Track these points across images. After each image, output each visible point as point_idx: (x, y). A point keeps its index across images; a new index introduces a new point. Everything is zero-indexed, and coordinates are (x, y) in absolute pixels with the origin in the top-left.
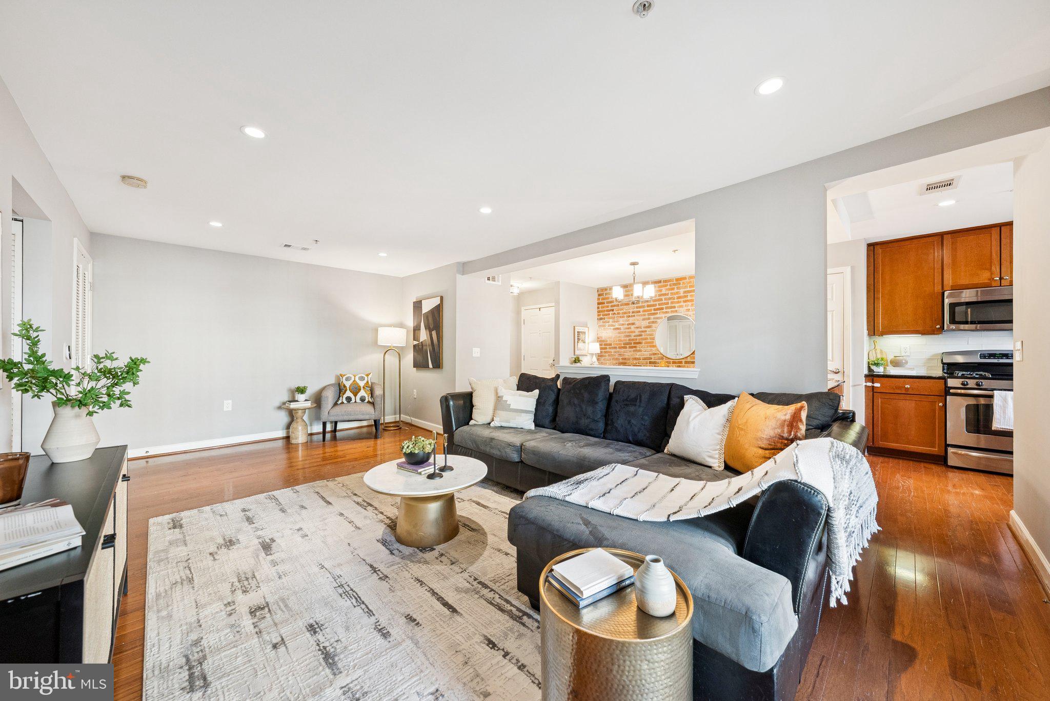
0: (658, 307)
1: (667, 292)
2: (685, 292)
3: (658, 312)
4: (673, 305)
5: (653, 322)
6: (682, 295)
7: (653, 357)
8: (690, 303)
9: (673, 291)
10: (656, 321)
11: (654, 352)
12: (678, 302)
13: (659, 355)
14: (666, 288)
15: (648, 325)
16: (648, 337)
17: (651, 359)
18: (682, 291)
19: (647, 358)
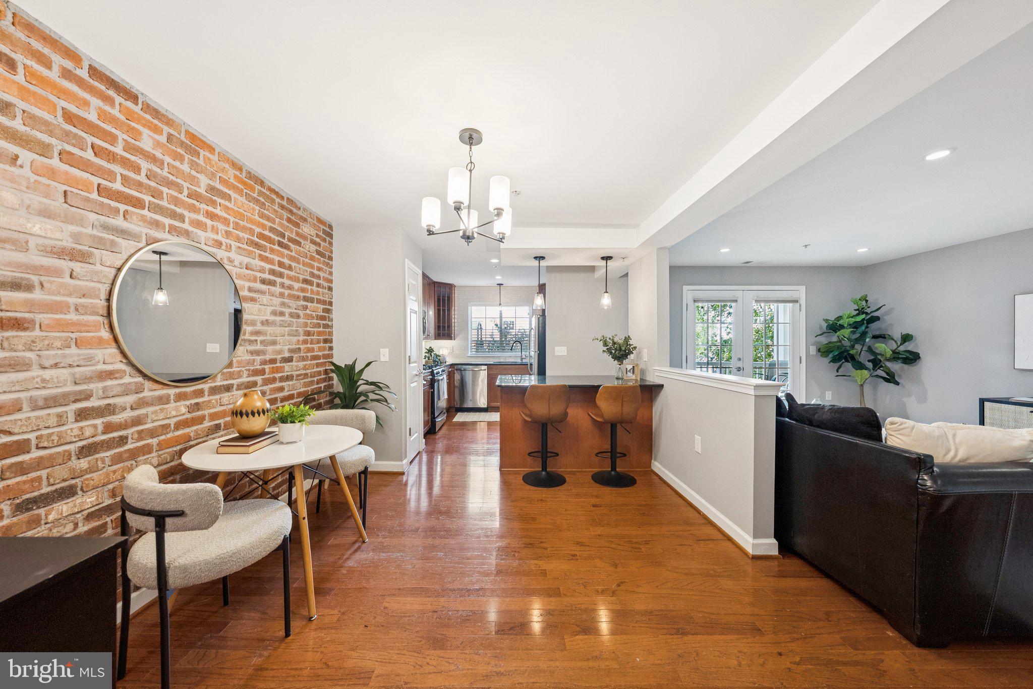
0: (117, 186)
1: (158, 154)
2: (211, 189)
3: (122, 207)
4: (179, 210)
5: (100, 243)
6: (202, 190)
7: (96, 387)
8: (221, 227)
9: (177, 164)
10: (113, 243)
11: (101, 367)
12: (193, 209)
13: (127, 380)
14: (156, 136)
15: (69, 244)
16: (72, 300)
17: (88, 396)
18: (204, 181)
19: (65, 395)
